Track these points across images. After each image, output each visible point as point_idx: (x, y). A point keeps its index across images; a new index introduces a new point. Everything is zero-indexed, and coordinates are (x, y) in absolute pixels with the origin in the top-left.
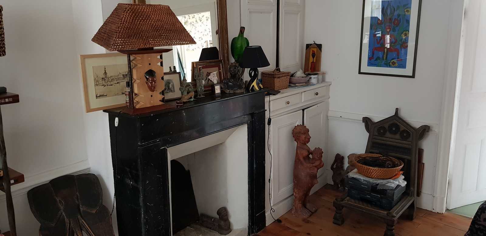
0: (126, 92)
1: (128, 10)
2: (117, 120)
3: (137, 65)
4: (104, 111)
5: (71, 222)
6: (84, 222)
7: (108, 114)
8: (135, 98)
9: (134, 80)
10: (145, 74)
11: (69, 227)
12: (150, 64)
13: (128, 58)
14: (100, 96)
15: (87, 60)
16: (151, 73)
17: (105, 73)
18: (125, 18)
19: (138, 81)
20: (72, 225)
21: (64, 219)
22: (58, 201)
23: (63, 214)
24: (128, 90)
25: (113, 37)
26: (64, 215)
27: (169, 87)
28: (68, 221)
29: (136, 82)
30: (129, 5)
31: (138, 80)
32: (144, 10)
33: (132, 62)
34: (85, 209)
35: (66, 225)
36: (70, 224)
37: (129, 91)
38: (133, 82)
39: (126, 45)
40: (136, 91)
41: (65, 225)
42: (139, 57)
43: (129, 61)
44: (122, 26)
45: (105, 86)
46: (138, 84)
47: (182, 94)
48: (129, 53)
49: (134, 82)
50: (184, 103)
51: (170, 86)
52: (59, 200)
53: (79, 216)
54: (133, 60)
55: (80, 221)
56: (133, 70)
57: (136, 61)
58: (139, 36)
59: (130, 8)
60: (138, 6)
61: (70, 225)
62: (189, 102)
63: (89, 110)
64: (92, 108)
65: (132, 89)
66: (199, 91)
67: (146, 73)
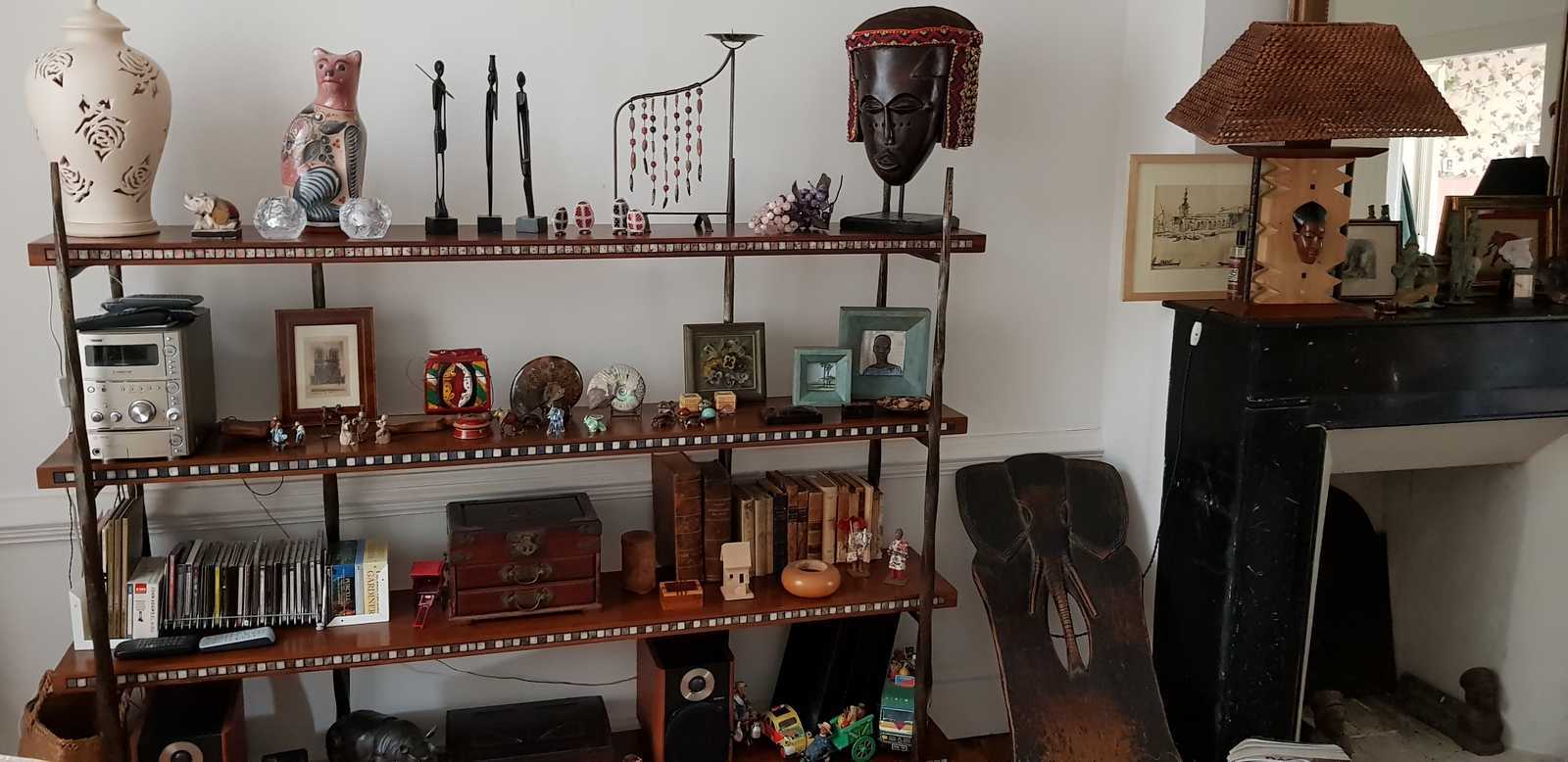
0: (1234, 258)
1: (1277, 40)
2: (1197, 327)
3: (1275, 188)
4: (1167, 304)
5: (1045, 567)
6: (1075, 574)
7: (1174, 311)
8: (1256, 276)
9: (1261, 228)
10: (1297, 211)
11: (1039, 575)
12: (1313, 187)
13: (1256, 166)
14: (1164, 263)
15: (1146, 168)
16: (1312, 212)
17: (1185, 205)
18: (1265, 60)
19: (1272, 231)
20: (1045, 572)
21: (1030, 556)
22: (1020, 509)
23: (1029, 540)
24: (1240, 252)
25: (1227, 109)
26: (1031, 544)
27: (1359, 260)
28: (1038, 561)
29: (1266, 232)
30: (1280, 25)
31: (1273, 226)
32: (1321, 38)
33: (1264, 179)
34: (1081, 544)
35: (1033, 569)
36: (1041, 567)
37: (1244, 256)
38: (1257, 232)
39: (1257, 130)
40: (1262, 255)
41: (1030, 570)
42: (1285, 165)
43: (1257, 177)
44: (1256, 80)
45: (1179, 239)
46: (1271, 239)
47: (1397, 287)
48: (1260, 155)
49: (1260, 233)
50: (1402, 311)
51: (1364, 258)
52: (1024, 509)
53: (1065, 557)
54: (1267, 173)
55: (1066, 569)
56: (1264, 199)
57: (1275, 176)
58: (1297, 108)
59: (1283, 35)
60: (1307, 29)
61: (1041, 572)
62: (1416, 310)
63: (1130, 296)
64: (1136, 291)
65: (1252, 252)
66: (1457, 284)
67: (1299, 209)
